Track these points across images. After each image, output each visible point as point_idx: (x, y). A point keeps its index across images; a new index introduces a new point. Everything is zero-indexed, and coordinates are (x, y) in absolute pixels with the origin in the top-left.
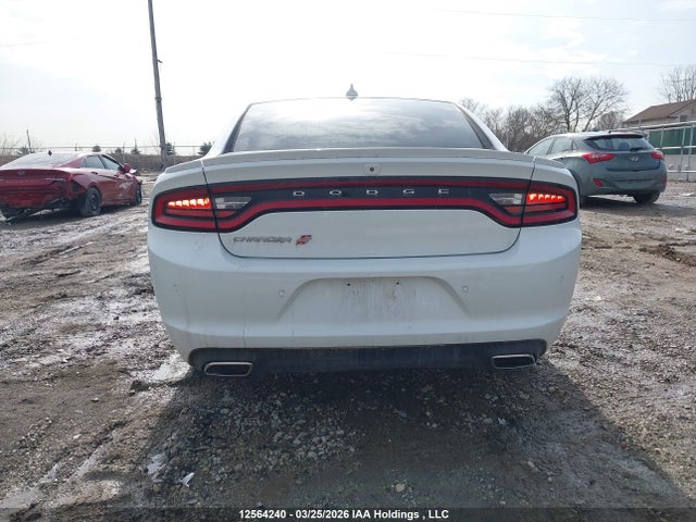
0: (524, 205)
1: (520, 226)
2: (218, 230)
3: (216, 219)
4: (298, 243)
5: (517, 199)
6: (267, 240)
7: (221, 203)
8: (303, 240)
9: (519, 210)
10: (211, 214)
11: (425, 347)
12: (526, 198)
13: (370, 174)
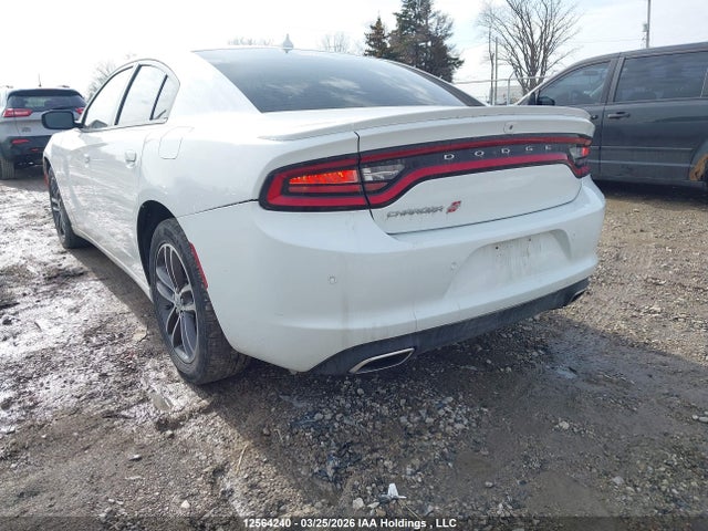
2: (369, 206)
3: (365, 193)
4: (450, 211)
7: (368, 175)
8: (454, 206)
10: (359, 188)
13: (509, 132)
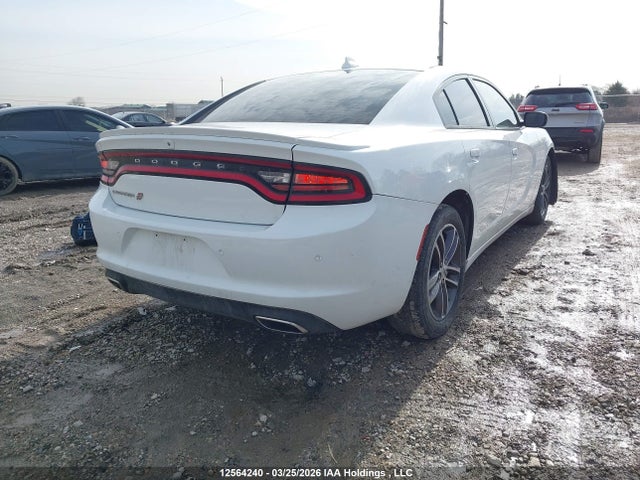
0: (291, 183)
1: (286, 202)
4: (138, 198)
5: (285, 178)
6: (125, 194)
9: (286, 188)
11: (198, 295)
12: (292, 178)
